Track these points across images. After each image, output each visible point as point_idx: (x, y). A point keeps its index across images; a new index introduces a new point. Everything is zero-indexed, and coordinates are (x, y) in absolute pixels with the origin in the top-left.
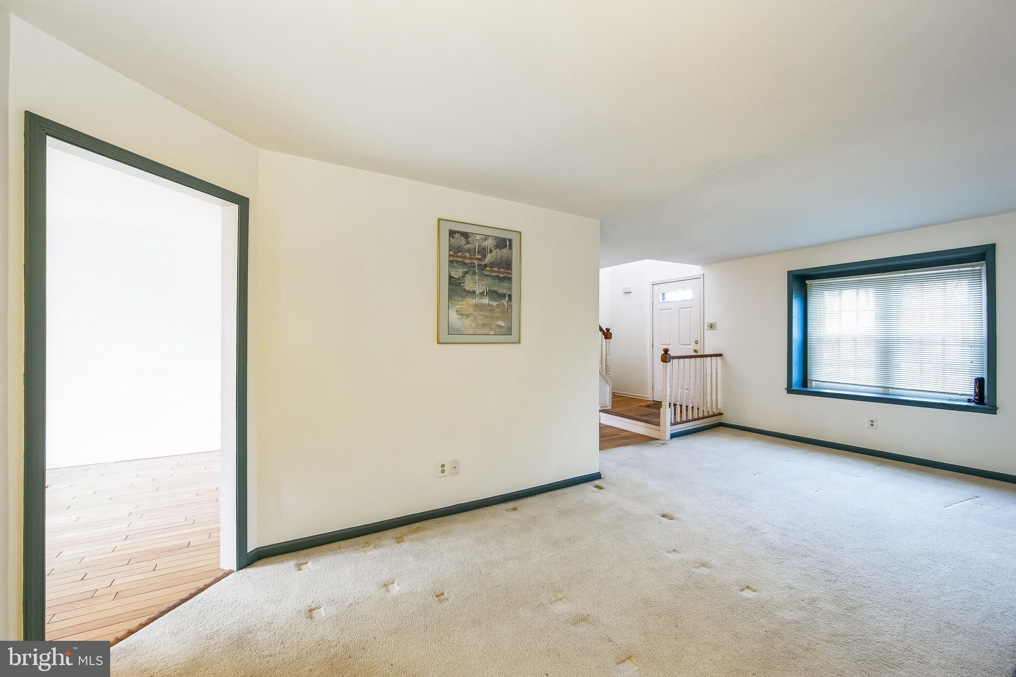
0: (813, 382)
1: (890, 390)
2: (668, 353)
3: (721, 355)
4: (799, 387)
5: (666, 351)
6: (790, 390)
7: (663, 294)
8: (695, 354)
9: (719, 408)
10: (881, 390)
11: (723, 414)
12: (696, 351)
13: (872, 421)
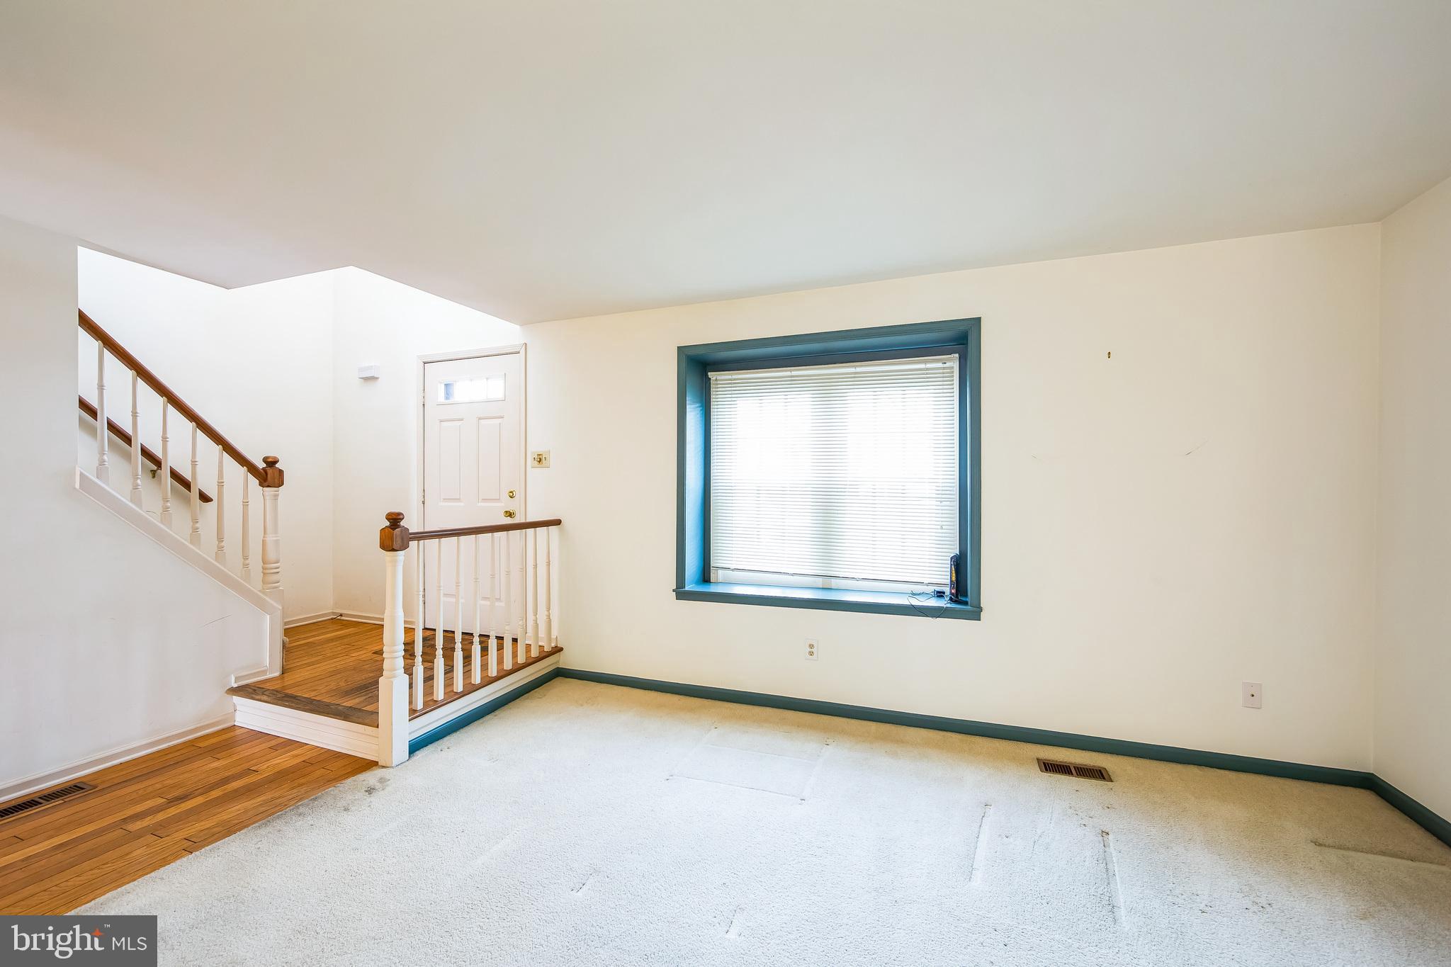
0: (720, 572)
1: (833, 580)
2: (402, 523)
3: (557, 522)
4: (698, 583)
5: (395, 520)
6: (681, 593)
7: (446, 385)
8: (508, 521)
9: (553, 637)
10: (819, 582)
11: (561, 649)
12: (510, 514)
13: (811, 646)
